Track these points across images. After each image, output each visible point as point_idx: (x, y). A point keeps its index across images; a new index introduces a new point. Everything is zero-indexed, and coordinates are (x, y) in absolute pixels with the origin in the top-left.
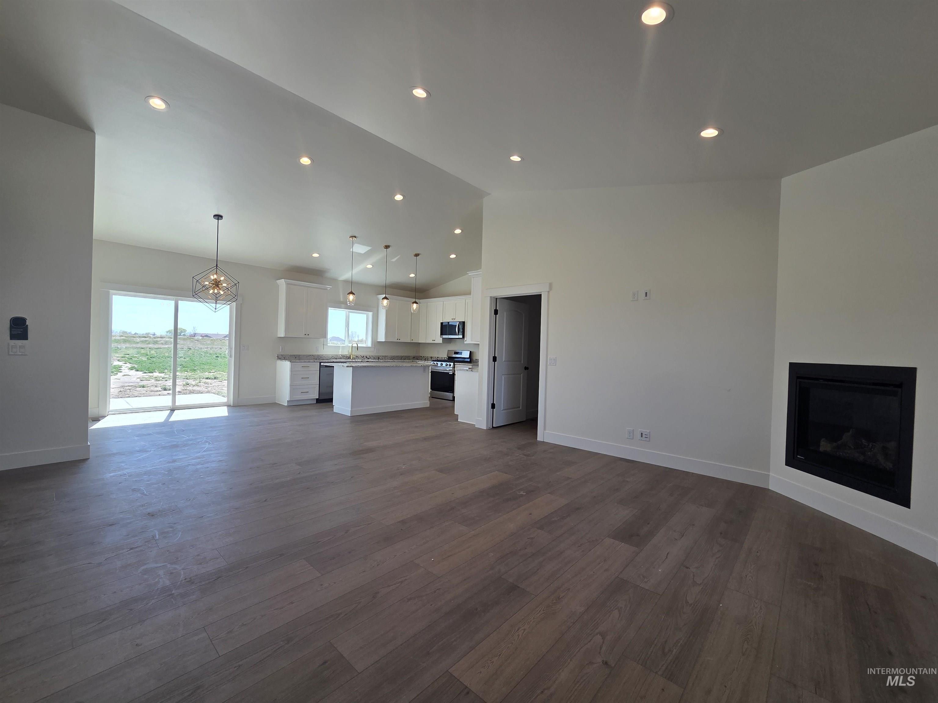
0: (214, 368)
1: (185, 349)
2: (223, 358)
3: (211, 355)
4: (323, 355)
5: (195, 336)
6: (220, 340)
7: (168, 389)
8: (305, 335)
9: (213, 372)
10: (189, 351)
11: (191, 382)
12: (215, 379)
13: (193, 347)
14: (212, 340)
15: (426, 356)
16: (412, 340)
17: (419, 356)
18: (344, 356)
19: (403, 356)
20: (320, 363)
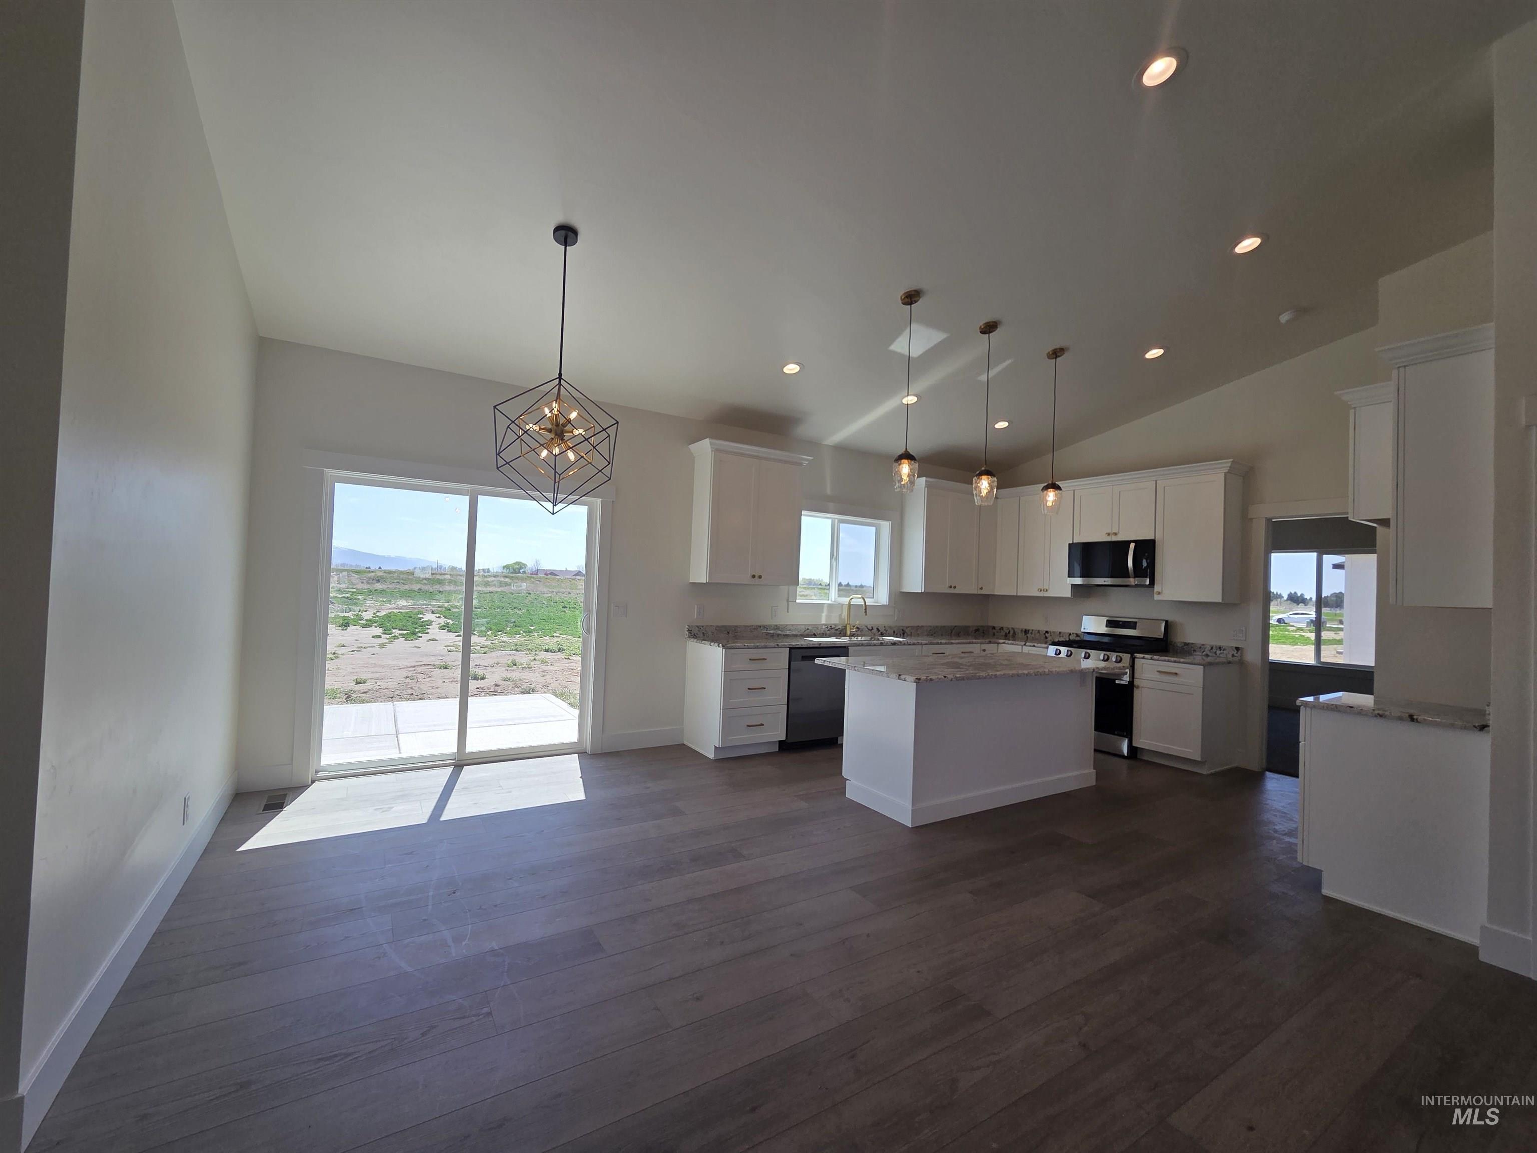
0: (558, 627)
1: (523, 594)
2: (572, 609)
3: (556, 604)
4: (787, 625)
5: (537, 573)
6: (570, 581)
7: (480, 677)
8: (754, 576)
9: (557, 636)
10: (527, 596)
11: (523, 658)
12: (559, 651)
13: (533, 591)
14: (559, 580)
15: (1010, 626)
16: (981, 588)
17: (988, 627)
18: (831, 628)
19: (955, 626)
20: (790, 648)
